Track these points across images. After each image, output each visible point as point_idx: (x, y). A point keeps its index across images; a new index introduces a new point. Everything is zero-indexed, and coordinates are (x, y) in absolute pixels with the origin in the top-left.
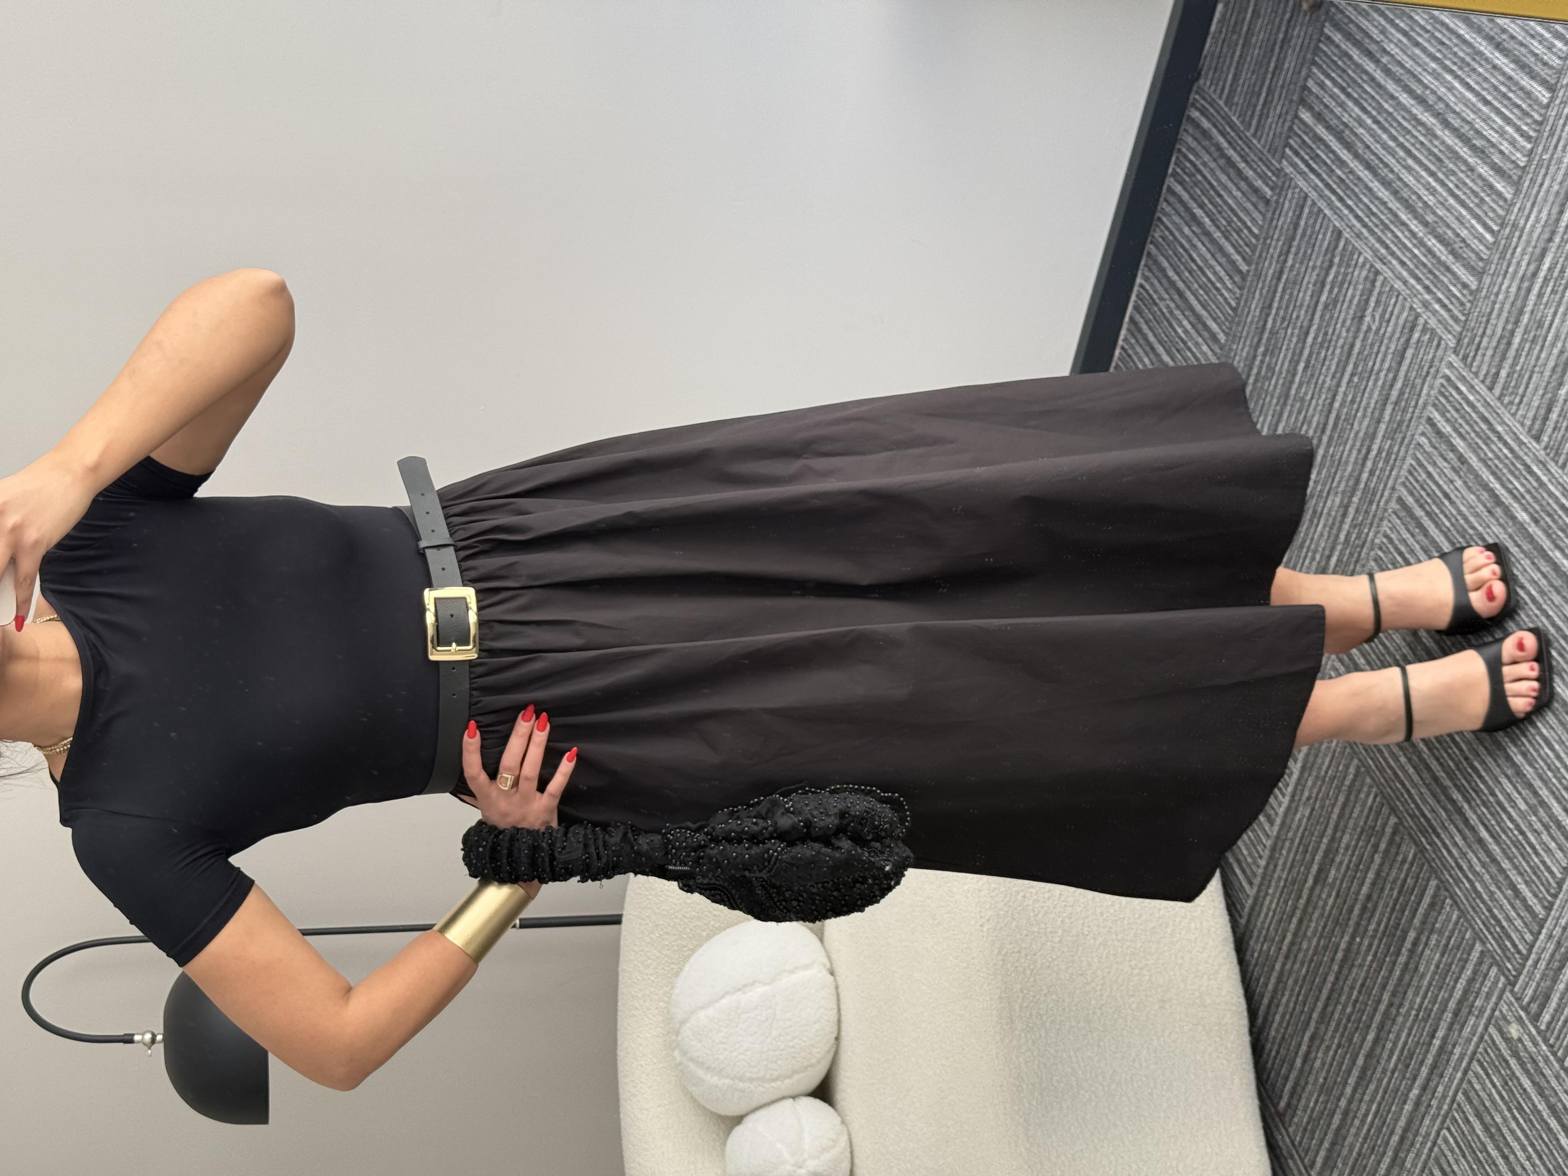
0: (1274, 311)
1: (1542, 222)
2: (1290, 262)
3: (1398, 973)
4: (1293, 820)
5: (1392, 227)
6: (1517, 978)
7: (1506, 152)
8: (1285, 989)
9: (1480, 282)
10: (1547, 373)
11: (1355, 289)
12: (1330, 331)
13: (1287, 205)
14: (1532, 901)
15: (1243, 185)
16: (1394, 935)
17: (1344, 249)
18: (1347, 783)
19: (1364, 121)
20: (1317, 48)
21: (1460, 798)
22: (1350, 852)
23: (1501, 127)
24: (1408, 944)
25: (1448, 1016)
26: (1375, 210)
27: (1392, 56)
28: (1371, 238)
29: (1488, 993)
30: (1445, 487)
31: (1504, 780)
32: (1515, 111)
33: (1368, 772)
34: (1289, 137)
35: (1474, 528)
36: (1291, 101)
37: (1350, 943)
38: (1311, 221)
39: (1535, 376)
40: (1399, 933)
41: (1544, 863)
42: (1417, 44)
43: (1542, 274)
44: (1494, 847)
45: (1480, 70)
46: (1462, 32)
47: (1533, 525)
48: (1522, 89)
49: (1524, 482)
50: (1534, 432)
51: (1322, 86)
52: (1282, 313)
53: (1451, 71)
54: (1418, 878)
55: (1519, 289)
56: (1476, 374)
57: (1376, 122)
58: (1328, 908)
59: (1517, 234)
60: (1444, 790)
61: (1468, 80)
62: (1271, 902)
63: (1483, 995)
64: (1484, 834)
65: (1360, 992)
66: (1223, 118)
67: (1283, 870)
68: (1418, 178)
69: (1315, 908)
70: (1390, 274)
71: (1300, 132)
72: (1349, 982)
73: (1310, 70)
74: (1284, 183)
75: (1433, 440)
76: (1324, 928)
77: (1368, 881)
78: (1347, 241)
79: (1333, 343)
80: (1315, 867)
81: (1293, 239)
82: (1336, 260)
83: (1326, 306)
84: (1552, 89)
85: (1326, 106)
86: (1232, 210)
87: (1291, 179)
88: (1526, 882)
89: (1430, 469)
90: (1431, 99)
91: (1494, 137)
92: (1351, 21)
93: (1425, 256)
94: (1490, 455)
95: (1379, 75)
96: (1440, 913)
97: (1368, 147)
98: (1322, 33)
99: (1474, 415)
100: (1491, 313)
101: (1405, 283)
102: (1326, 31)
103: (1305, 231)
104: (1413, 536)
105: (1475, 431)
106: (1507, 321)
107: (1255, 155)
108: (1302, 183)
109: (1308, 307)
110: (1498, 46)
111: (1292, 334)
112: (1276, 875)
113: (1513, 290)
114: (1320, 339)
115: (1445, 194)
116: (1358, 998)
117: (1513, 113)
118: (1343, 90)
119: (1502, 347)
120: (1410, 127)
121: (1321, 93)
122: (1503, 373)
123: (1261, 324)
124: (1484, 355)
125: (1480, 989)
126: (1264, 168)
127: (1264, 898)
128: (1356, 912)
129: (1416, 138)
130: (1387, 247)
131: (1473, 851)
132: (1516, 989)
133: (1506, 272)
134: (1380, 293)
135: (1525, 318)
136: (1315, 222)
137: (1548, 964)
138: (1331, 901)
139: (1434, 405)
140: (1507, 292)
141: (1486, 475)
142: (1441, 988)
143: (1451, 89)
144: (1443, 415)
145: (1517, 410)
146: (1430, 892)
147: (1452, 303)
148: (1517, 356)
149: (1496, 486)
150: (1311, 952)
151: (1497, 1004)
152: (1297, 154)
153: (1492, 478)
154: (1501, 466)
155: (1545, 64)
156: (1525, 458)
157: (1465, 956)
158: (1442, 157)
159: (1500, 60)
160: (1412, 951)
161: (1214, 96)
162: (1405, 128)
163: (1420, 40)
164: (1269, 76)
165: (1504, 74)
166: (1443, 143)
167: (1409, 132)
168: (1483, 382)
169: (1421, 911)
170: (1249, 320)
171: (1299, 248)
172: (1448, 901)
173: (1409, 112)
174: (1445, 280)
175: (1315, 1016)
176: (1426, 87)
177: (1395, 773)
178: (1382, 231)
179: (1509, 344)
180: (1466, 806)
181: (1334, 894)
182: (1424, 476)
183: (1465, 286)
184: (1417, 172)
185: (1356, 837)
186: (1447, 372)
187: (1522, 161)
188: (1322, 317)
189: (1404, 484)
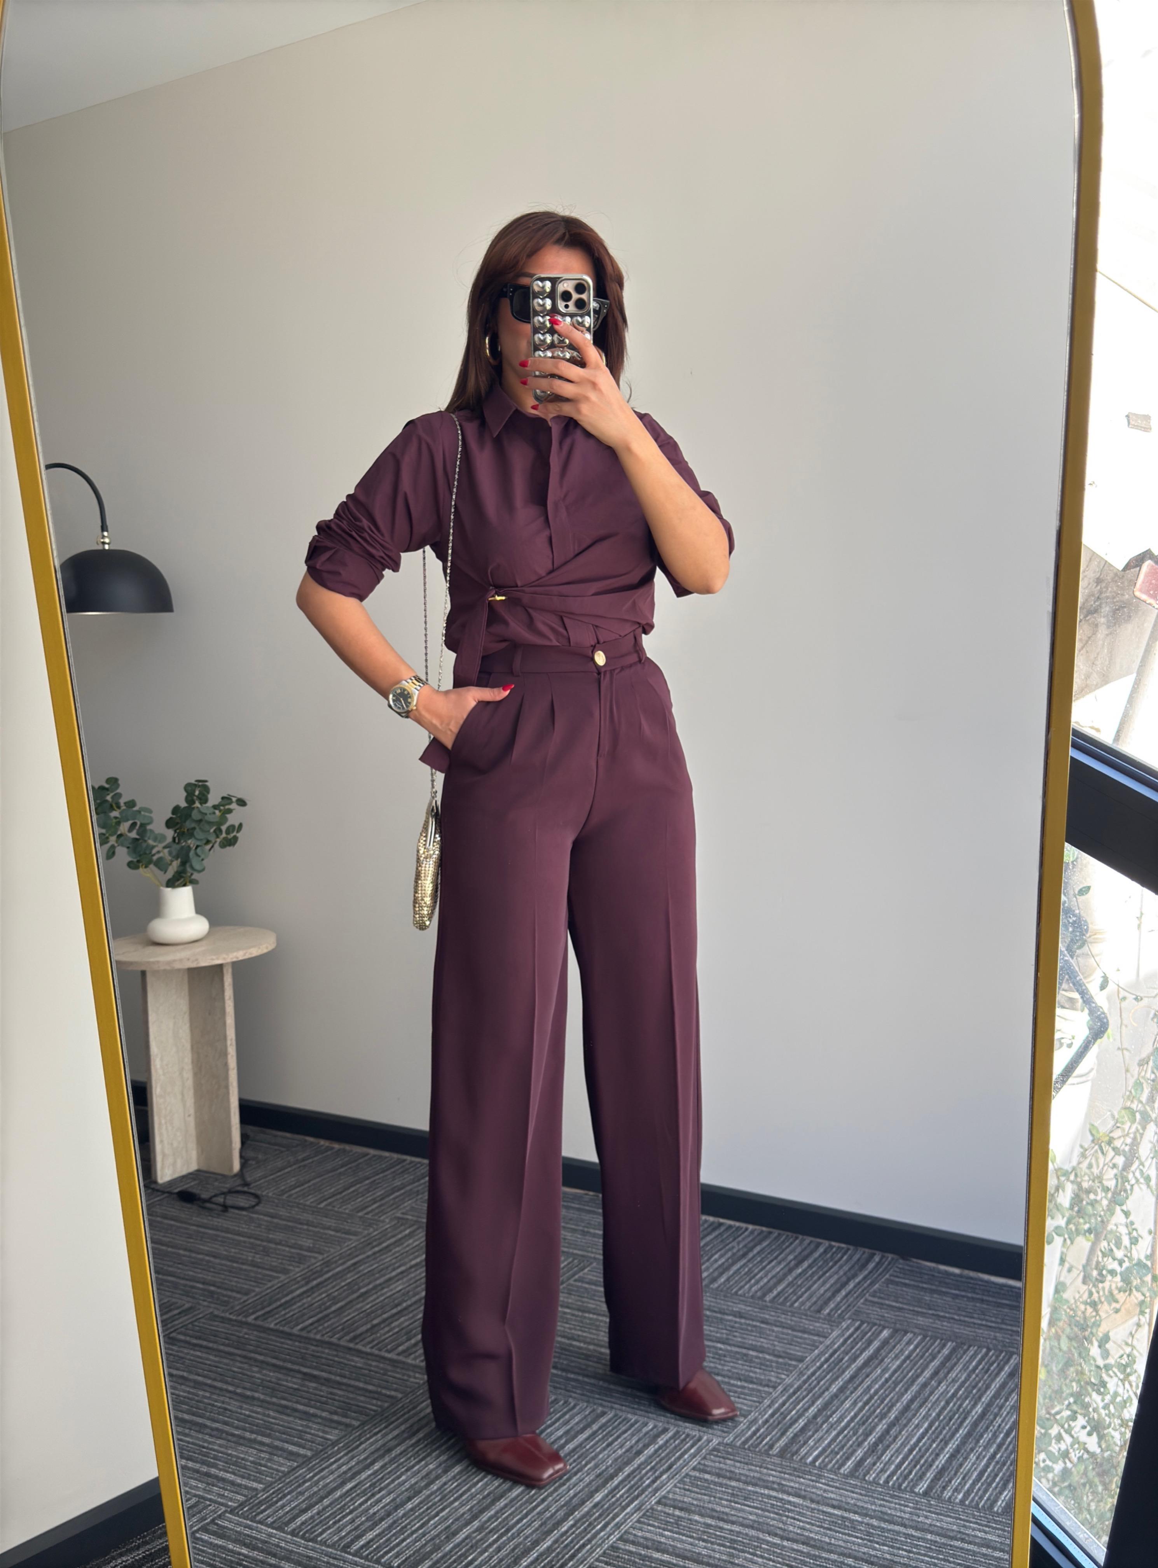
0: (738, 1320)
1: (825, 1495)
2: (776, 1329)
3: (236, 1432)
4: (353, 1355)
5: (811, 1395)
6: (237, 1515)
7: (875, 1467)
8: (221, 1357)
9: (774, 1456)
10: (710, 1506)
11: (760, 1374)
12: (728, 1359)
13: (817, 1324)
14: (299, 1521)
15: (829, 1294)
16: (266, 1429)
17: (790, 1365)
18: (384, 1391)
19: (887, 1372)
20: (936, 1338)
21: (375, 1468)
22: (329, 1396)
23: (894, 1461)
24: (259, 1438)
25: (204, 1469)
26: (822, 1383)
27: (937, 1388)
28: (800, 1382)
29: (223, 1495)
30: (616, 1443)
31: (392, 1496)
32: (906, 1471)
33: (392, 1404)
34: (869, 1323)
35: (586, 1465)
36: (895, 1323)
37: (258, 1399)
38: (808, 1341)
39: (706, 1497)
40: (268, 1431)
41: (329, 1528)
42: (948, 1403)
43: (785, 1497)
44: (338, 1493)
45: (934, 1445)
46: (961, 1432)
47: (592, 1505)
48: (924, 1474)
49: (625, 1496)
50: (663, 1500)
51: (909, 1343)
52: (737, 1325)
53: (930, 1426)
54: (312, 1442)
55: (773, 1482)
56: (705, 1458)
57: (887, 1381)
58: (285, 1383)
59: (814, 1478)
60: (382, 1456)
61: (926, 1438)
62: (288, 1344)
63: (222, 1492)
64: (349, 1486)
65: (220, 1408)
66: (876, 1278)
67: (313, 1351)
68: (848, 1411)
69: (285, 1374)
70: (774, 1395)
71: (874, 1329)
72: (227, 1400)
73: (920, 1334)
74: (834, 1322)
75: (651, 1433)
76: (270, 1381)
77: (307, 1409)
78: (795, 1367)
79: (718, 1361)
80: (316, 1373)
81: (794, 1330)
82: (781, 1360)
83: (746, 1355)
84: (926, 1494)
85: (894, 1347)
86: (809, 1288)
87: (837, 1326)
88: (312, 1517)
89: (629, 1432)
90: (909, 1414)
91: (885, 1458)
92: (959, 1360)
93: (791, 1418)
94: (644, 1472)
95: (921, 1380)
96: (286, 1458)
97: (868, 1376)
98: (948, 1340)
99: (673, 1459)
100: (753, 1465)
101: (770, 1406)
102: (949, 1344)
103: (801, 1338)
104: (577, 1423)
105: (661, 1460)
106: (747, 1476)
107: (852, 1302)
108: (835, 1334)
109: (744, 1343)
110: (953, 1456)
111: (722, 1333)
112: (309, 1346)
113: (771, 1479)
114: (721, 1352)
115: (839, 1428)
116: (216, 1406)
117: (905, 1469)
118: (908, 1357)
119: (728, 1474)
120: (886, 1402)
121: (903, 1343)
122: (707, 1476)
123: (727, 1311)
124: (720, 1463)
125: (226, 1490)
126: (843, 1308)
127: (291, 1340)
128: (284, 1402)
129: (878, 1407)
130: (794, 1393)
131: (335, 1479)
132: (227, 1515)
133: (785, 1473)
134: (759, 1391)
135: (750, 1488)
136: (808, 1345)
137: (248, 1536)
138: (290, 1385)
139: (678, 1432)
140: (770, 1475)
141: (628, 1470)
142: (226, 1463)
143: (918, 1426)
144: (671, 1438)
145: (680, 1488)
146: (302, 1451)
147: (758, 1438)
148: (721, 1485)
149: (621, 1477)
150: (249, 1373)
151: (215, 1502)
152: (857, 1329)
153: (626, 1473)
154: (636, 1479)
155: (944, 1488)
156: (643, 1496)
157: (252, 1478)
158: (867, 1424)
159: (942, 1459)
160: (255, 1441)
161: (891, 1272)
162: (884, 1399)
163: (951, 1405)
164: (911, 1308)
165: (933, 1461)
166: (877, 1425)
167: (882, 1402)
168: (699, 1463)
169: (286, 1445)
170: (730, 1304)
171: (787, 1334)
172: (296, 1464)
173: (897, 1401)
174: (774, 1433)
175: (200, 1379)
176: (917, 1411)
177: (393, 1422)
178: (806, 1389)
179: (730, 1479)
180: (369, 1472)
181: (296, 1386)
182: (624, 1428)
183: (771, 1447)
184: (853, 1410)
185: (341, 1399)
186: (705, 1438)
187: (871, 1477)
188: (737, 1353)
189: (616, 1415)
